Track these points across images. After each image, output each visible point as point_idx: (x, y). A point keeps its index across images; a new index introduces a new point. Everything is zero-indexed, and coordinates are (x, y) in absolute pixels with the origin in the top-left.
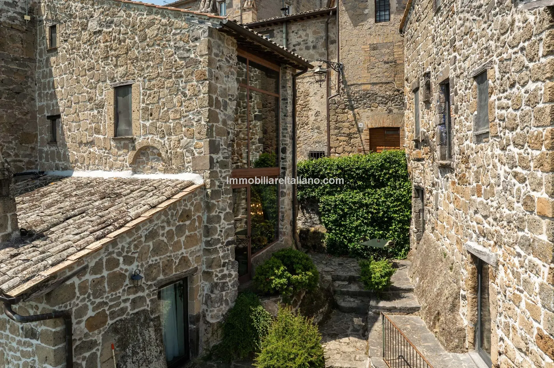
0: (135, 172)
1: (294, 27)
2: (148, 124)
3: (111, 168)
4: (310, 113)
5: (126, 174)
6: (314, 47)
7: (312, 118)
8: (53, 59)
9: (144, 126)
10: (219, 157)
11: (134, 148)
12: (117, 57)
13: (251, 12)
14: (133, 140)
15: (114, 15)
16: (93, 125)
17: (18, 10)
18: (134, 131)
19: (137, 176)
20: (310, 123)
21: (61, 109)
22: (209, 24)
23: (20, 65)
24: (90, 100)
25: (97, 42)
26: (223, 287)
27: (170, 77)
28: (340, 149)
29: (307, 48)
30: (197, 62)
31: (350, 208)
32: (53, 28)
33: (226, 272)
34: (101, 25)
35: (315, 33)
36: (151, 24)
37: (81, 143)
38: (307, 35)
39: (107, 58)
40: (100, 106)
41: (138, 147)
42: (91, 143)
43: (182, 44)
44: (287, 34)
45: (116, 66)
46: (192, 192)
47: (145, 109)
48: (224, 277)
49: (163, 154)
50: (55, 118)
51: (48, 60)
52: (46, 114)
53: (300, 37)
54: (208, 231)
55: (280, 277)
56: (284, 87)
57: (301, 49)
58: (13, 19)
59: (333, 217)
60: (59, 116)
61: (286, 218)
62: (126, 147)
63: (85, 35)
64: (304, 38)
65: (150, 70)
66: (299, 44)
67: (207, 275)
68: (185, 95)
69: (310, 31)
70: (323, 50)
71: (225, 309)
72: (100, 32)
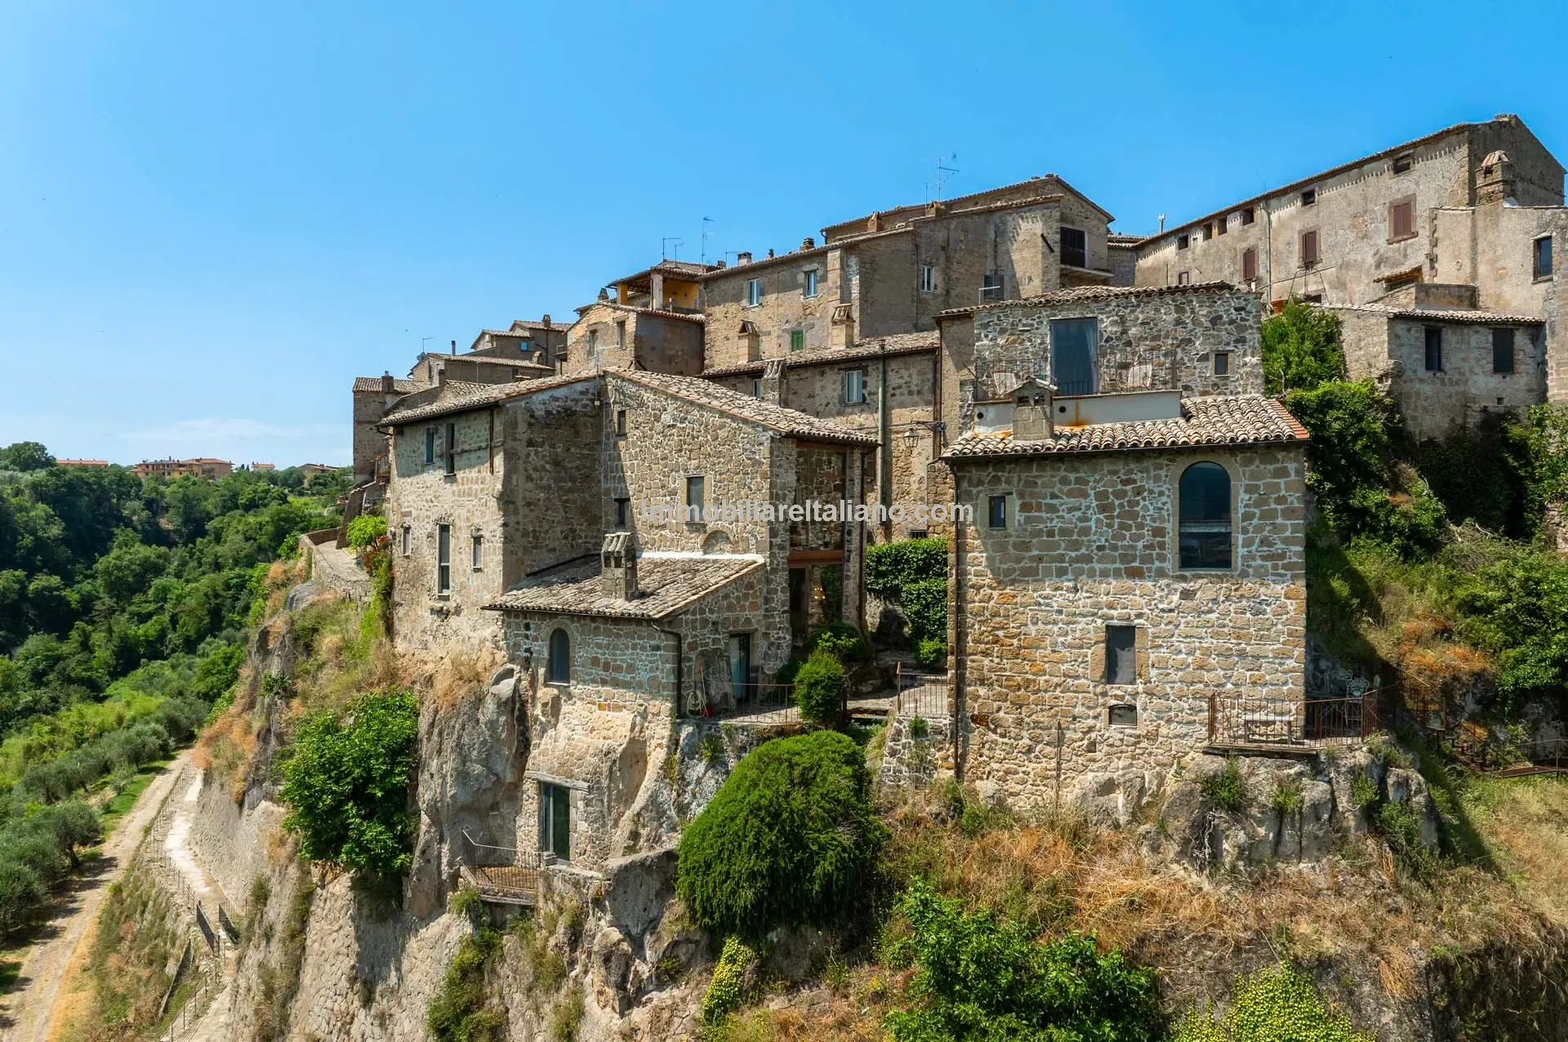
0: (705, 553)
1: (894, 365)
3: (682, 549)
4: (913, 479)
5: (698, 555)
6: (919, 392)
7: (915, 486)
8: (622, 443)
10: (778, 540)
11: (705, 533)
12: (691, 451)
13: (844, 326)
14: (704, 526)
15: (687, 412)
17: (590, 396)
19: (707, 557)
20: (912, 492)
21: (631, 493)
22: (771, 433)
23: (590, 450)
24: (663, 487)
25: (670, 435)
26: (779, 647)
27: (738, 473)
28: (939, 529)
29: (910, 393)
30: (760, 463)
31: (935, 597)
32: (622, 414)
33: (781, 635)
34: (674, 420)
35: (920, 373)
36: (722, 427)
37: (651, 526)
38: (910, 376)
39: (681, 451)
41: (709, 532)
42: (663, 527)
43: (748, 446)
44: (885, 373)
45: (690, 459)
46: (755, 568)
47: (716, 499)
48: (779, 638)
49: (731, 538)
50: (623, 502)
51: (616, 444)
52: (613, 496)
53: (902, 377)
54: (767, 601)
55: (827, 641)
56: (851, 468)
57: (902, 394)
58: (585, 406)
59: (916, 608)
60: (629, 500)
61: (851, 604)
62: (697, 530)
63: (658, 426)
64: (906, 379)
65: (721, 465)
66: (900, 387)
67: (766, 635)
68: (751, 490)
69: (913, 371)
70: (930, 397)
71: (779, 664)
72: (674, 426)
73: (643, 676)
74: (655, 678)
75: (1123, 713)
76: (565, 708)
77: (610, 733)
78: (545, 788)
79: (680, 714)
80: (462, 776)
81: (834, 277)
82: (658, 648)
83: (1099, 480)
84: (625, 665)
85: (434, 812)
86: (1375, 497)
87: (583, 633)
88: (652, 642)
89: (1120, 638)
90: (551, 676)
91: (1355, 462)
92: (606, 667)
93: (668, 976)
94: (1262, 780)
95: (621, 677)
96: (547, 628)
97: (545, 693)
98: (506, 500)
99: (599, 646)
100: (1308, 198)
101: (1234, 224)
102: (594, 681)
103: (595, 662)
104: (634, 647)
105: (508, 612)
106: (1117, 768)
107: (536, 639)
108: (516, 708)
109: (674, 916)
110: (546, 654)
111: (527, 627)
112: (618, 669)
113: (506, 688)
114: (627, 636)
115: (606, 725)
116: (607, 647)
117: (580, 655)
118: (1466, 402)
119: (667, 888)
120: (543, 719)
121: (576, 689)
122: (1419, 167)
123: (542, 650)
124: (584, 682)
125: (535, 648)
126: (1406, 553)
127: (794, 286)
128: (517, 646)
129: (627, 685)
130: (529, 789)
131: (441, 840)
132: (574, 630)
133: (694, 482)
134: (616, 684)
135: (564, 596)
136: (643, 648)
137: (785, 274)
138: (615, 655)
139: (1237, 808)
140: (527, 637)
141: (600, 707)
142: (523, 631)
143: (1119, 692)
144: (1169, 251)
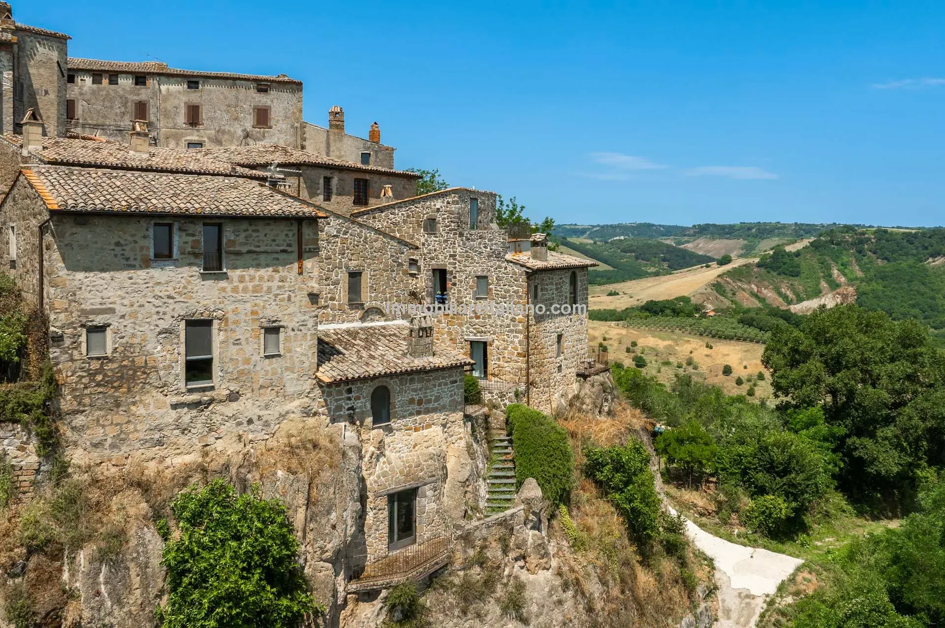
0: (363, 322)
2: (373, 295)
3: (343, 322)
5: (357, 325)
9: (371, 296)
11: (363, 309)
12: (352, 255)
14: (363, 304)
15: (349, 228)
16: (329, 295)
18: (362, 299)
24: (327, 279)
25: (334, 243)
27: (388, 270)
30: (402, 265)
34: (337, 232)
36: (376, 241)
39: (344, 254)
40: (336, 283)
41: (366, 308)
42: (326, 307)
43: (394, 254)
45: (351, 260)
47: (372, 287)
49: (384, 312)
62: (357, 308)
63: (323, 236)
65: (375, 265)
68: (396, 281)
72: (336, 236)
73: (446, 400)
74: (454, 400)
75: (559, 368)
76: (387, 440)
77: (430, 443)
78: (391, 498)
82: (456, 382)
84: (433, 398)
87: (401, 384)
88: (451, 379)
92: (420, 402)
95: (431, 406)
96: (368, 388)
97: (371, 434)
99: (415, 390)
102: (411, 414)
103: (411, 401)
104: (440, 385)
107: (358, 398)
110: (369, 406)
111: (349, 391)
112: (429, 401)
114: (435, 379)
115: (426, 439)
116: (420, 389)
117: (398, 400)
120: (378, 452)
121: (395, 424)
123: (364, 403)
124: (404, 417)
125: (358, 404)
128: (339, 408)
129: (435, 410)
130: (380, 504)
131: (337, 574)
132: (393, 385)
133: (355, 276)
134: (427, 411)
136: (446, 384)
138: (426, 393)
140: (349, 399)
141: (416, 430)
142: (346, 395)
143: (559, 360)
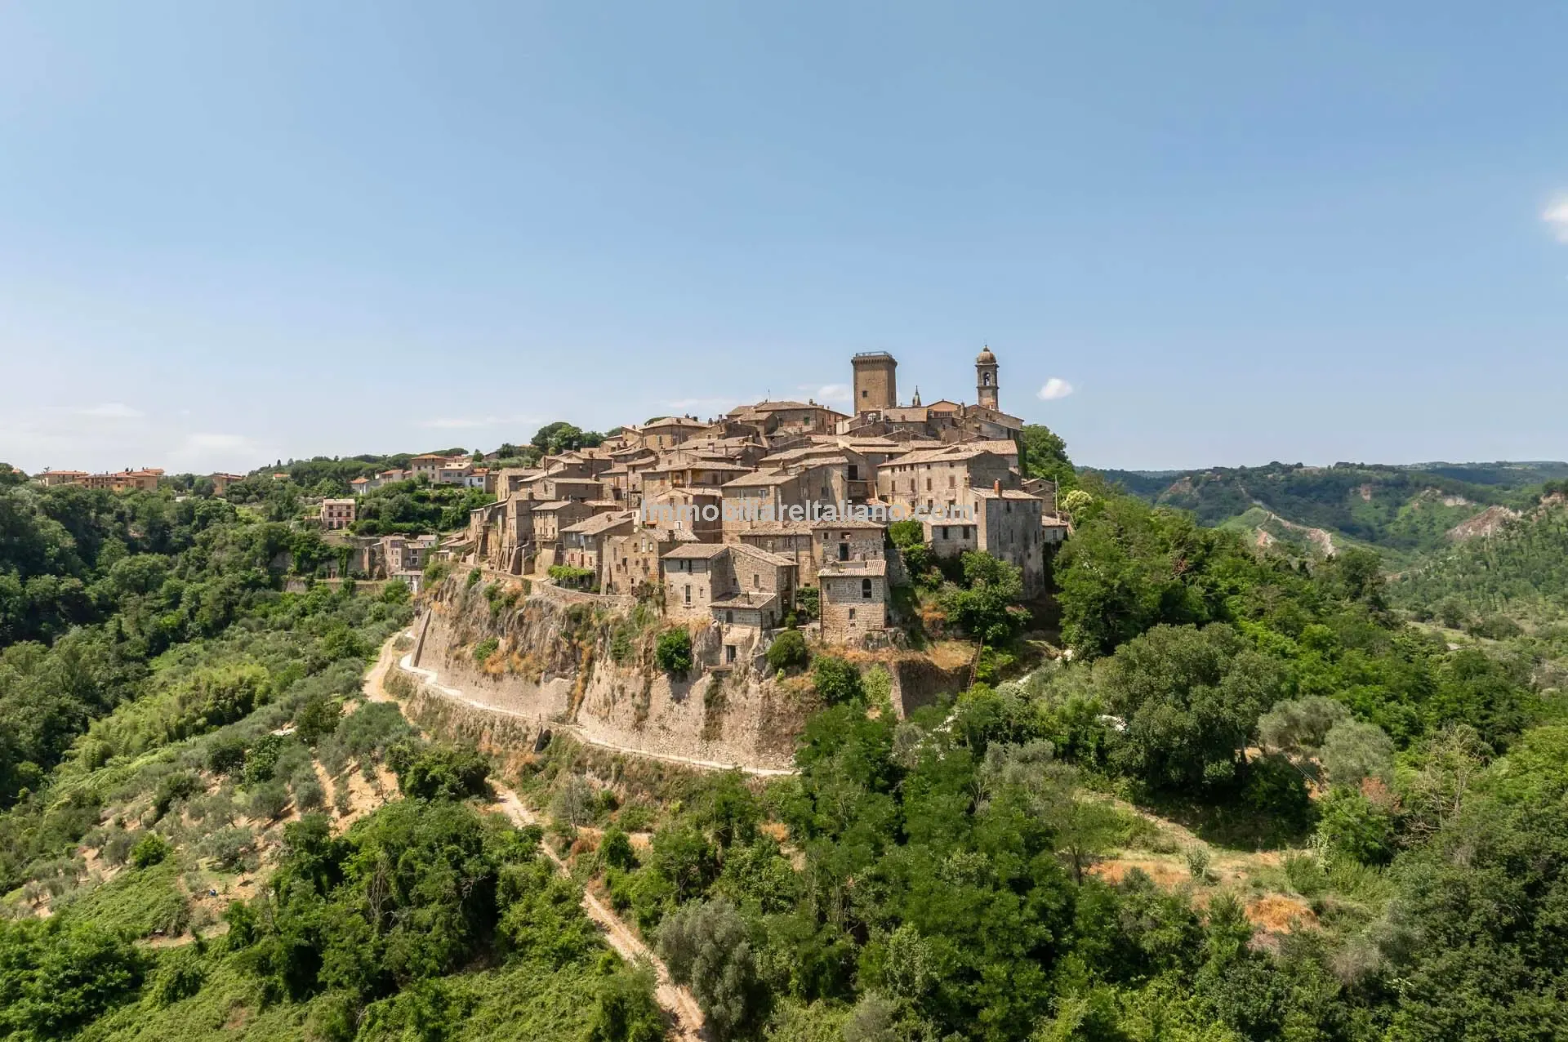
73: (753, 621)
74: (756, 622)
75: (853, 625)
76: (732, 629)
77: (744, 634)
78: (728, 647)
79: (762, 629)
80: (707, 645)
81: (772, 494)
82: (756, 615)
83: (848, 581)
84: (748, 619)
85: (699, 654)
86: (923, 576)
87: (736, 612)
88: (754, 614)
89: (852, 612)
90: (728, 622)
91: (919, 567)
92: (743, 620)
93: (767, 677)
94: (875, 635)
95: (747, 622)
96: (725, 611)
97: (726, 626)
98: (711, 581)
99: (740, 615)
100: (929, 468)
101: (908, 469)
102: (739, 623)
103: (739, 619)
104: (750, 615)
105: (713, 607)
106: (852, 635)
107: (722, 613)
108: (718, 629)
109: (768, 666)
110: (726, 618)
112: (746, 620)
113: (716, 625)
114: (748, 613)
115: (743, 632)
116: (743, 615)
117: (736, 617)
118: (955, 547)
119: (766, 661)
120: (726, 632)
121: (735, 625)
122: (956, 467)
123: (724, 615)
124: (737, 624)
125: (722, 616)
126: (930, 590)
127: (757, 495)
128: (717, 616)
129: (748, 624)
130: (724, 647)
131: (700, 660)
132: (734, 612)
133: (756, 576)
134: (745, 624)
135: (729, 604)
136: (752, 615)
137: (754, 490)
138: (745, 617)
139: (871, 640)
141: (741, 629)
142: (718, 612)
143: (852, 621)
144: (889, 472)
